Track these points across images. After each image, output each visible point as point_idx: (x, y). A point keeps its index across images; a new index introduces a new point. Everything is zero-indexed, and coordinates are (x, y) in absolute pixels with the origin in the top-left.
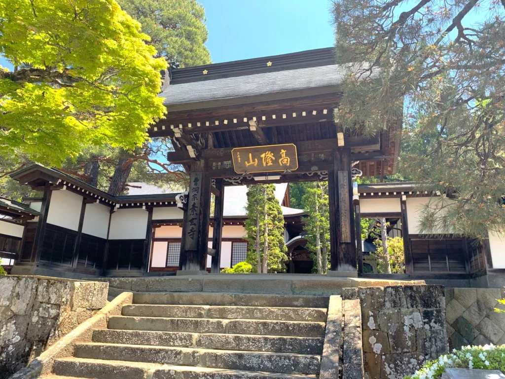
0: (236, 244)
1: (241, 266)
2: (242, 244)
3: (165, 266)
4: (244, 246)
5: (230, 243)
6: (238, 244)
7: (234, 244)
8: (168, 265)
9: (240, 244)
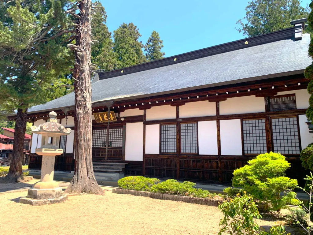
0: (247, 122)
1: (267, 163)
2: (257, 121)
3: (158, 153)
4: (260, 125)
5: (239, 120)
6: (250, 122)
7: (244, 122)
8: (162, 151)
9: (254, 121)
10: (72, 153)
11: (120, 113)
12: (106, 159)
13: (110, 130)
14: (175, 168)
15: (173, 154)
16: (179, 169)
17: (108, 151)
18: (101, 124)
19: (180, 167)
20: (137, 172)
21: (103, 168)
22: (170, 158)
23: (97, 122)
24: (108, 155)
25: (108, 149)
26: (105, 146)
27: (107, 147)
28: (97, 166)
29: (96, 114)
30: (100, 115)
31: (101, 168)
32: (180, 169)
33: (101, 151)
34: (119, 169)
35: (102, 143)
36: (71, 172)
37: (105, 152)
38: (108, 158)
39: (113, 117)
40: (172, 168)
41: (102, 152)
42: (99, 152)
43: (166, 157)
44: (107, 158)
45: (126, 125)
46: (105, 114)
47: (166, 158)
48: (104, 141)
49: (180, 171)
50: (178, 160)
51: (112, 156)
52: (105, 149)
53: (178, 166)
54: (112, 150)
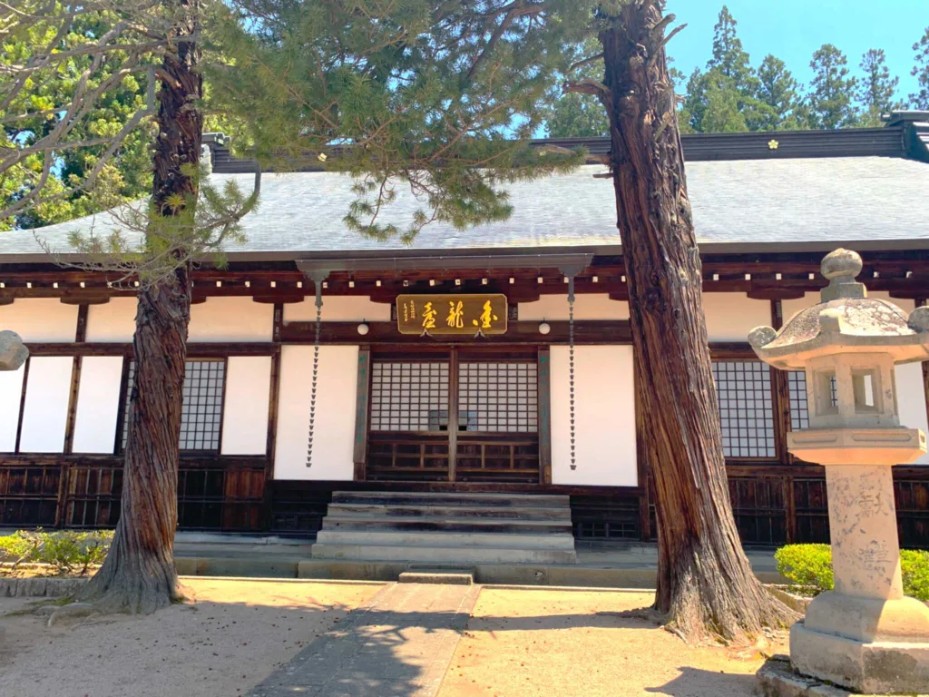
10: (262, 450)
11: (516, 306)
12: (452, 477)
13: (463, 366)
14: (775, 508)
15: (766, 462)
16: (793, 513)
17: (460, 449)
18: (426, 338)
19: (796, 504)
20: (612, 526)
21: (475, 514)
22: (758, 475)
23: (403, 333)
24: (460, 463)
25: (459, 438)
26: (444, 428)
27: (453, 433)
28: (437, 508)
29: (412, 298)
30: (428, 306)
31: (460, 514)
32: (797, 511)
33: (423, 448)
34: (555, 517)
35: (425, 414)
36: (314, 538)
37: (445, 449)
38: (460, 475)
39: (495, 318)
40: (763, 511)
41: (429, 450)
42: (416, 449)
43: (742, 471)
44: (458, 473)
45: (548, 349)
46: (460, 305)
47: (743, 474)
48: (434, 407)
49: (797, 518)
50: (789, 481)
51: (483, 468)
52: (446, 438)
53: (789, 501)
54: (479, 443)
